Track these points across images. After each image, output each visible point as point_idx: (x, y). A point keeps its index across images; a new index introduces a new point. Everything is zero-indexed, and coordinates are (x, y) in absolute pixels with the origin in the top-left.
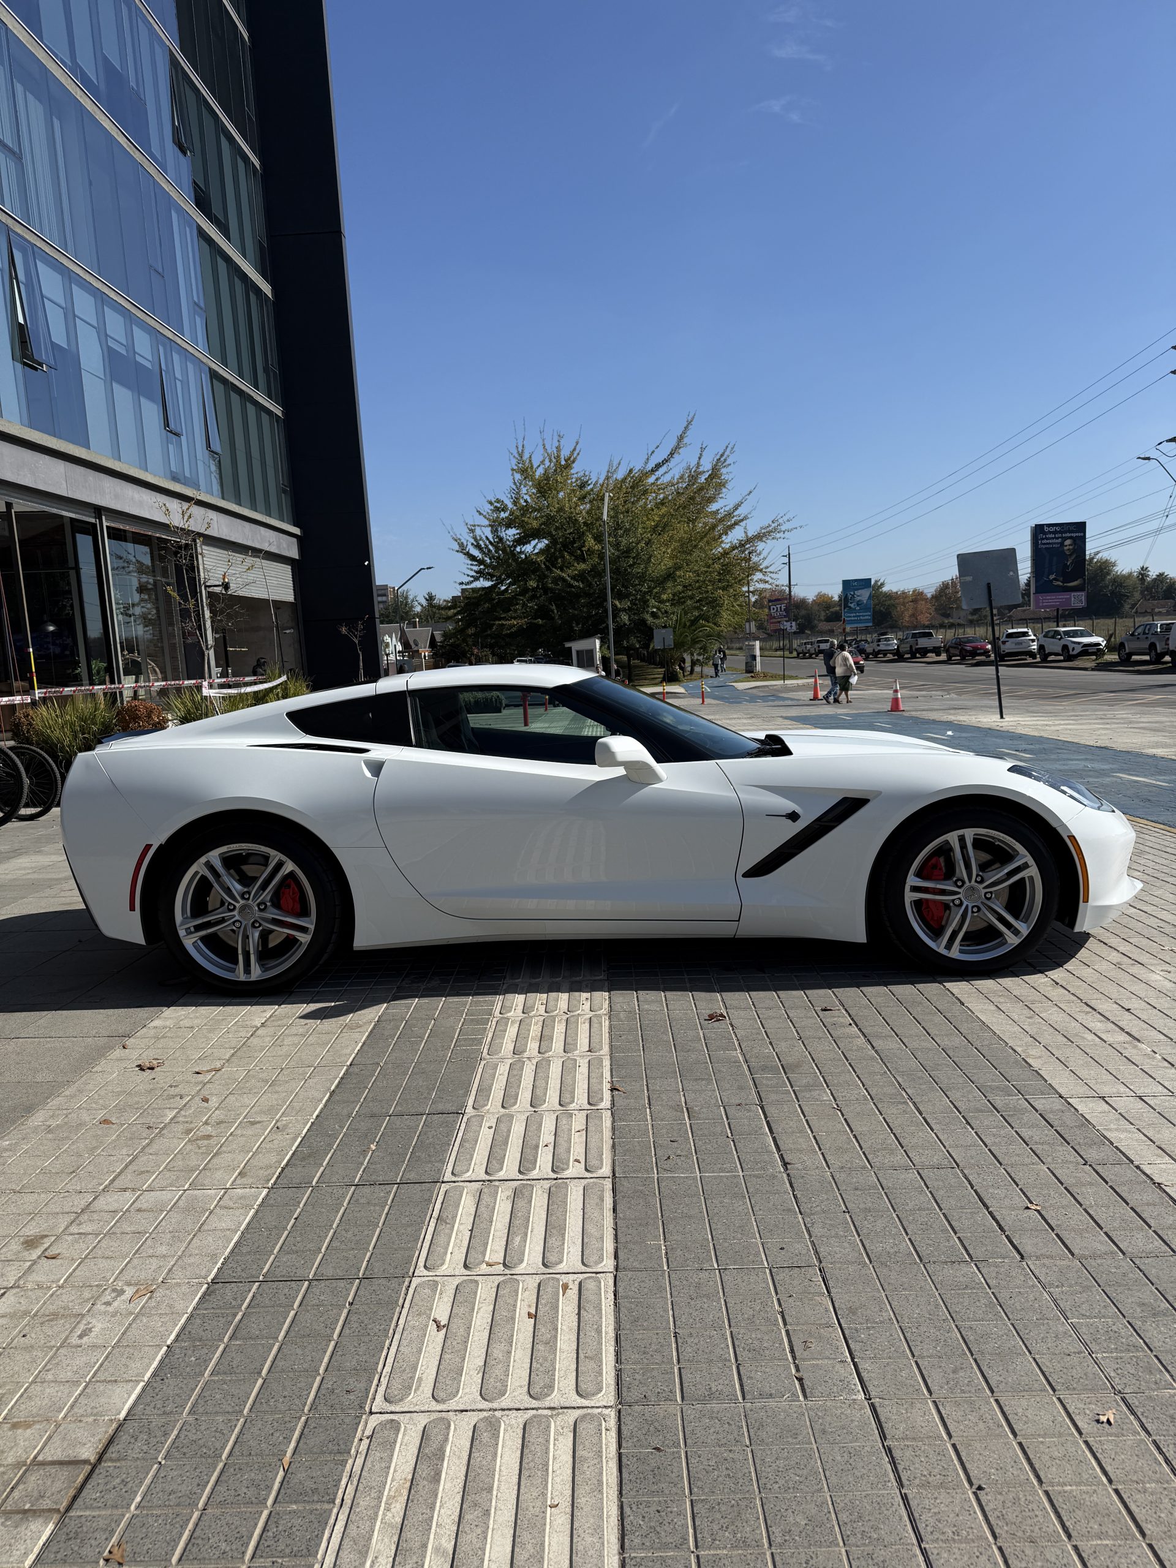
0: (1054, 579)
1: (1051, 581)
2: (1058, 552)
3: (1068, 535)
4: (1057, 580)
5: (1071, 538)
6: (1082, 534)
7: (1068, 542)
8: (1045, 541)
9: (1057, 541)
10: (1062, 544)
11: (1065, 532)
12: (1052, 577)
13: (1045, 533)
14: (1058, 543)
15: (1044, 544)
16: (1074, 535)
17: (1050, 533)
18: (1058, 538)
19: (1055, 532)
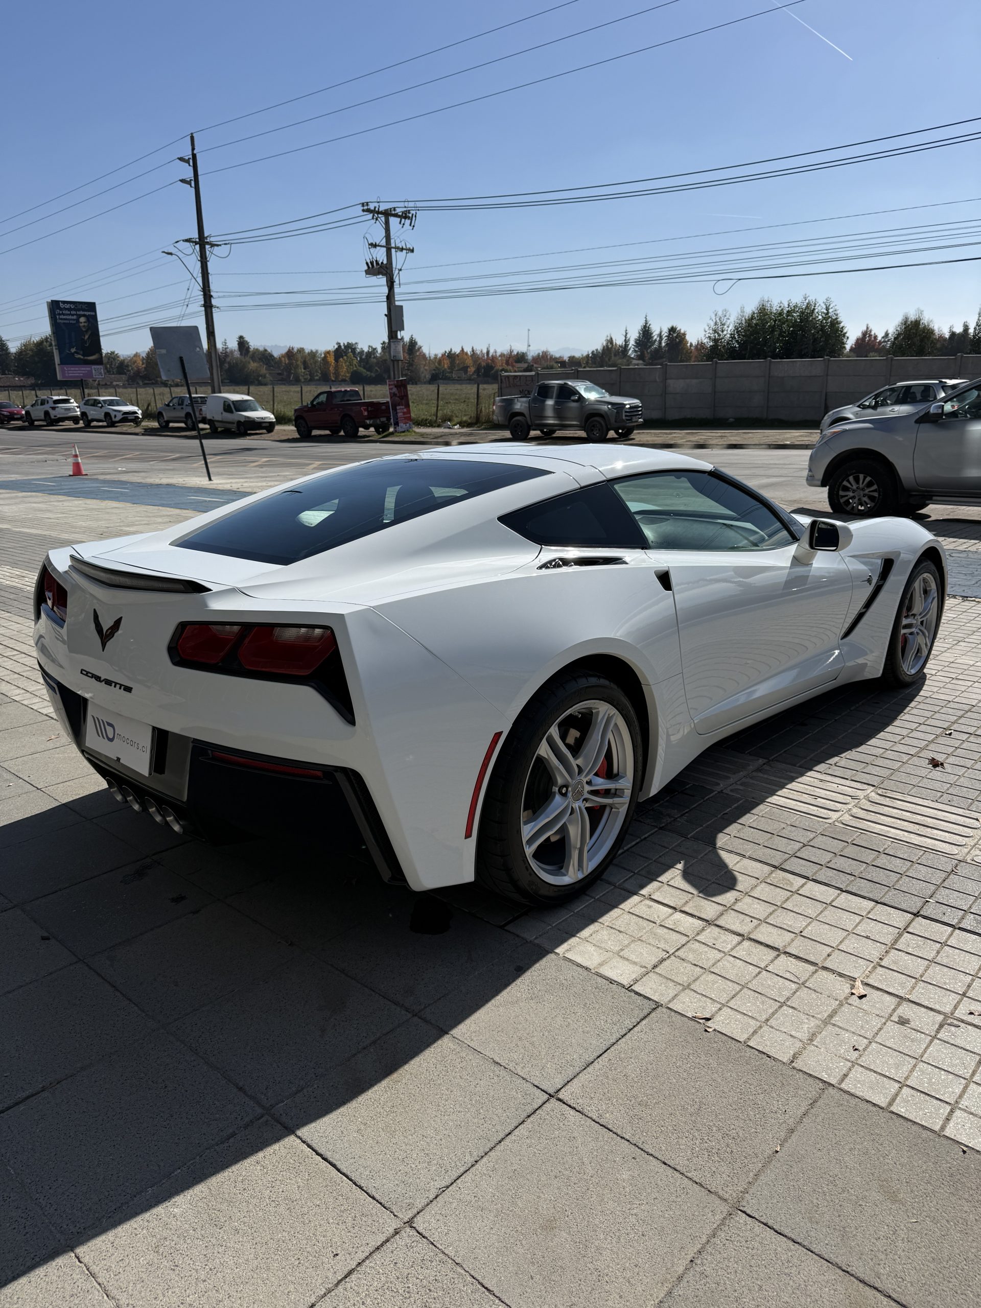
0: (75, 352)
1: (73, 354)
2: (74, 327)
3: (82, 313)
4: (78, 353)
5: (84, 316)
6: (94, 314)
7: (82, 320)
8: (62, 317)
9: (73, 317)
10: (78, 320)
11: (79, 310)
12: (73, 350)
13: (61, 309)
14: (74, 320)
15: (61, 319)
16: (87, 313)
17: (66, 309)
18: (73, 315)
19: (70, 309)
